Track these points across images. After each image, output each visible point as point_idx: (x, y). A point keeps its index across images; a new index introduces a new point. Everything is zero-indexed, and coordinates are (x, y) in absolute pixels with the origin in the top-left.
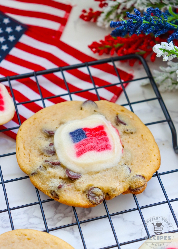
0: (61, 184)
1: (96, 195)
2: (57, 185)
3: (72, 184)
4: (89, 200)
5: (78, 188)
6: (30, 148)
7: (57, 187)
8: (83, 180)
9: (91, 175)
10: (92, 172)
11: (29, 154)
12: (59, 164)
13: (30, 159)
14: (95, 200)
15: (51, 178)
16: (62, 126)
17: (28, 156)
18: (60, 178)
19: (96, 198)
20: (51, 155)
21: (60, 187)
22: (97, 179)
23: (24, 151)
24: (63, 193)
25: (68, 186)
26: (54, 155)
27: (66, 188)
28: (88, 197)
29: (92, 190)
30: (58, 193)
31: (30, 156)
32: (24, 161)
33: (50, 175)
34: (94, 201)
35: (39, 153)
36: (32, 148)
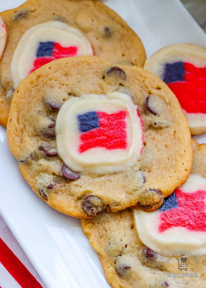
0: (53, 183)
1: (93, 205)
2: (47, 183)
3: (67, 184)
4: (84, 211)
5: (72, 192)
6: (24, 122)
7: (46, 187)
8: (81, 182)
9: (93, 177)
10: (95, 174)
11: (22, 131)
12: (55, 156)
13: (22, 138)
14: (91, 211)
15: (42, 173)
16: (73, 99)
17: (20, 134)
18: (54, 174)
19: (92, 208)
20: (48, 140)
21: (50, 187)
22: (99, 184)
23: (17, 125)
24: (52, 195)
25: (61, 187)
26: (53, 139)
27: (58, 190)
28: (82, 207)
29: (88, 199)
30: (47, 195)
31: (24, 134)
32: (14, 140)
33: (41, 168)
34: (89, 213)
35: (35, 133)
36: (27, 123)
